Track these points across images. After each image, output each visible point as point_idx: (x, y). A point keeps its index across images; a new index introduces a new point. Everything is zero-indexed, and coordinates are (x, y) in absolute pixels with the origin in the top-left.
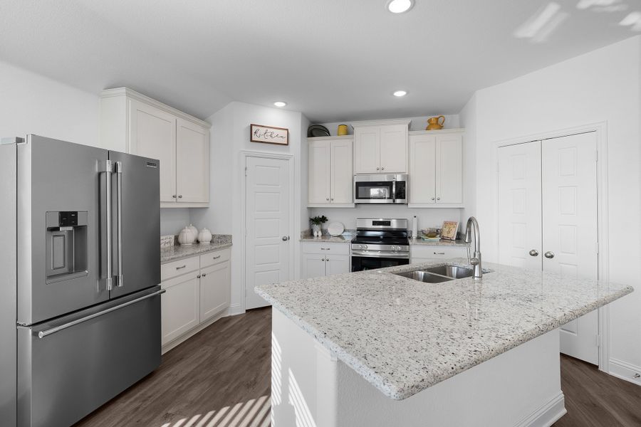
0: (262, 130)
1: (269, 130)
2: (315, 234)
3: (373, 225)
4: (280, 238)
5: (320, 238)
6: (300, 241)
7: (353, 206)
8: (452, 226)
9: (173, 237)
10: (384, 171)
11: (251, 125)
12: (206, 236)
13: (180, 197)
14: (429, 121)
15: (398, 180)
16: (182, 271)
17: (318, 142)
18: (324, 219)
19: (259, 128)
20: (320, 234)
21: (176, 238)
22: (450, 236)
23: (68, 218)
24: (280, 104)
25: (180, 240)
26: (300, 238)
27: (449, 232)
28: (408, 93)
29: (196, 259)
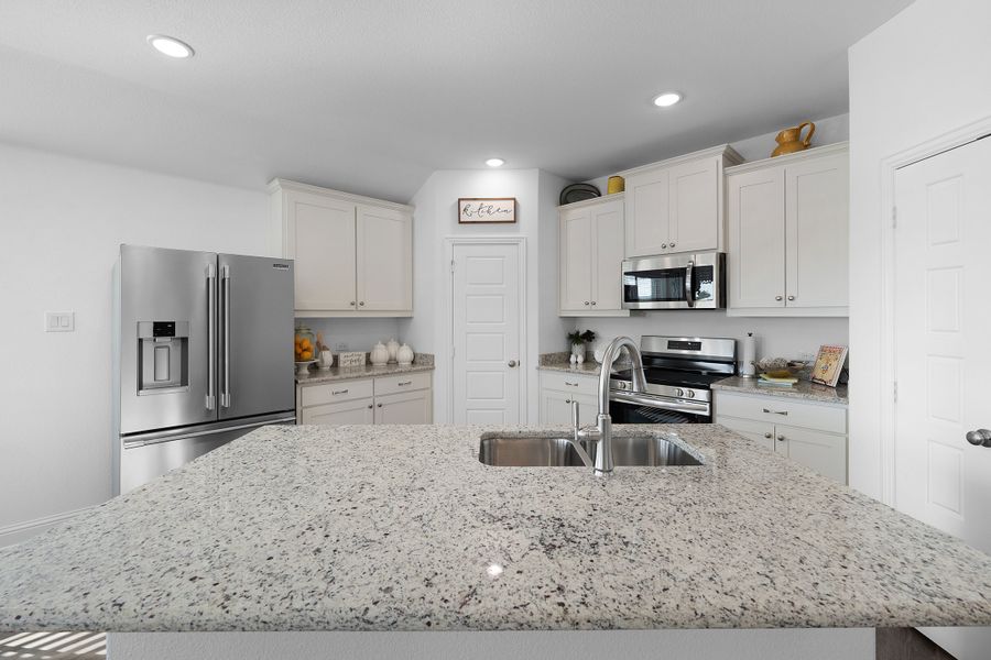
0: (476, 204)
1: (486, 203)
2: (573, 359)
3: (669, 348)
4: (507, 361)
5: (580, 366)
6: (538, 369)
7: (627, 313)
8: (832, 357)
9: (364, 354)
10: (675, 250)
11: (459, 200)
12: (405, 355)
13: (362, 304)
14: (779, 139)
15: (699, 264)
16: (341, 397)
17: (579, 211)
18: (589, 337)
19: (469, 202)
20: (580, 359)
21: (368, 355)
22: (826, 377)
23: (162, 329)
24: (495, 163)
25: (373, 358)
26: (537, 364)
27: (825, 370)
28: (683, 97)
29: (369, 382)
